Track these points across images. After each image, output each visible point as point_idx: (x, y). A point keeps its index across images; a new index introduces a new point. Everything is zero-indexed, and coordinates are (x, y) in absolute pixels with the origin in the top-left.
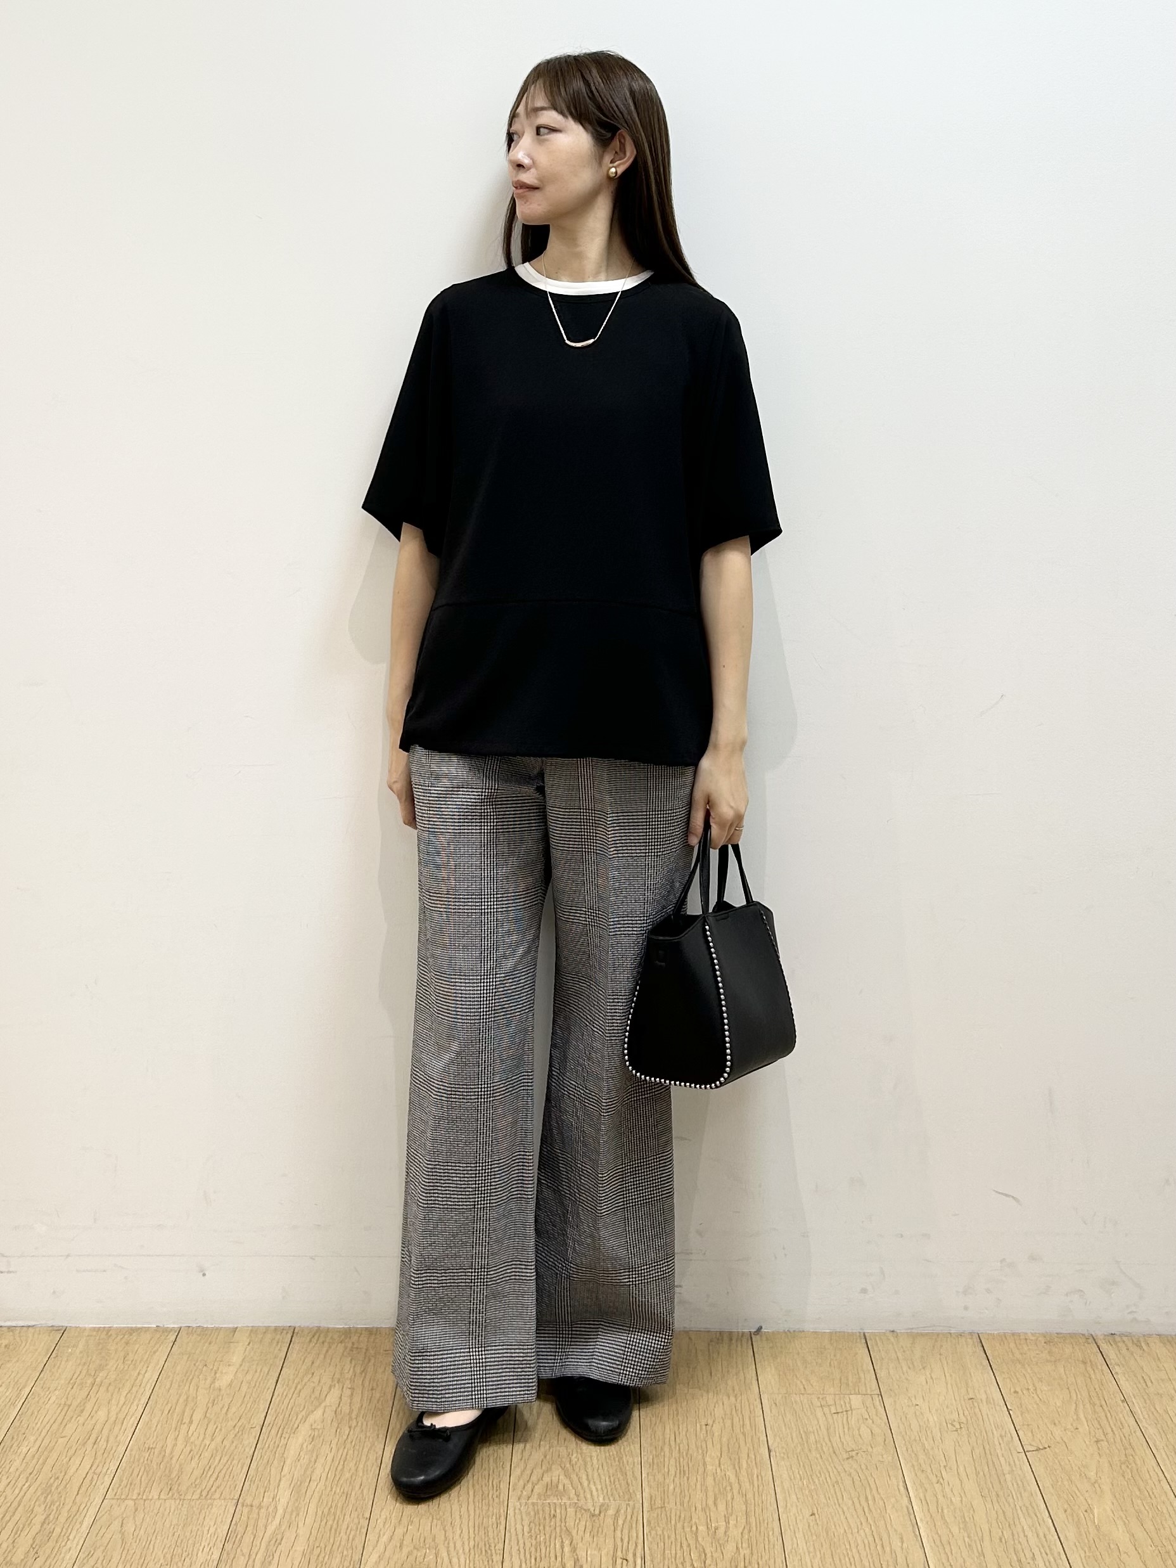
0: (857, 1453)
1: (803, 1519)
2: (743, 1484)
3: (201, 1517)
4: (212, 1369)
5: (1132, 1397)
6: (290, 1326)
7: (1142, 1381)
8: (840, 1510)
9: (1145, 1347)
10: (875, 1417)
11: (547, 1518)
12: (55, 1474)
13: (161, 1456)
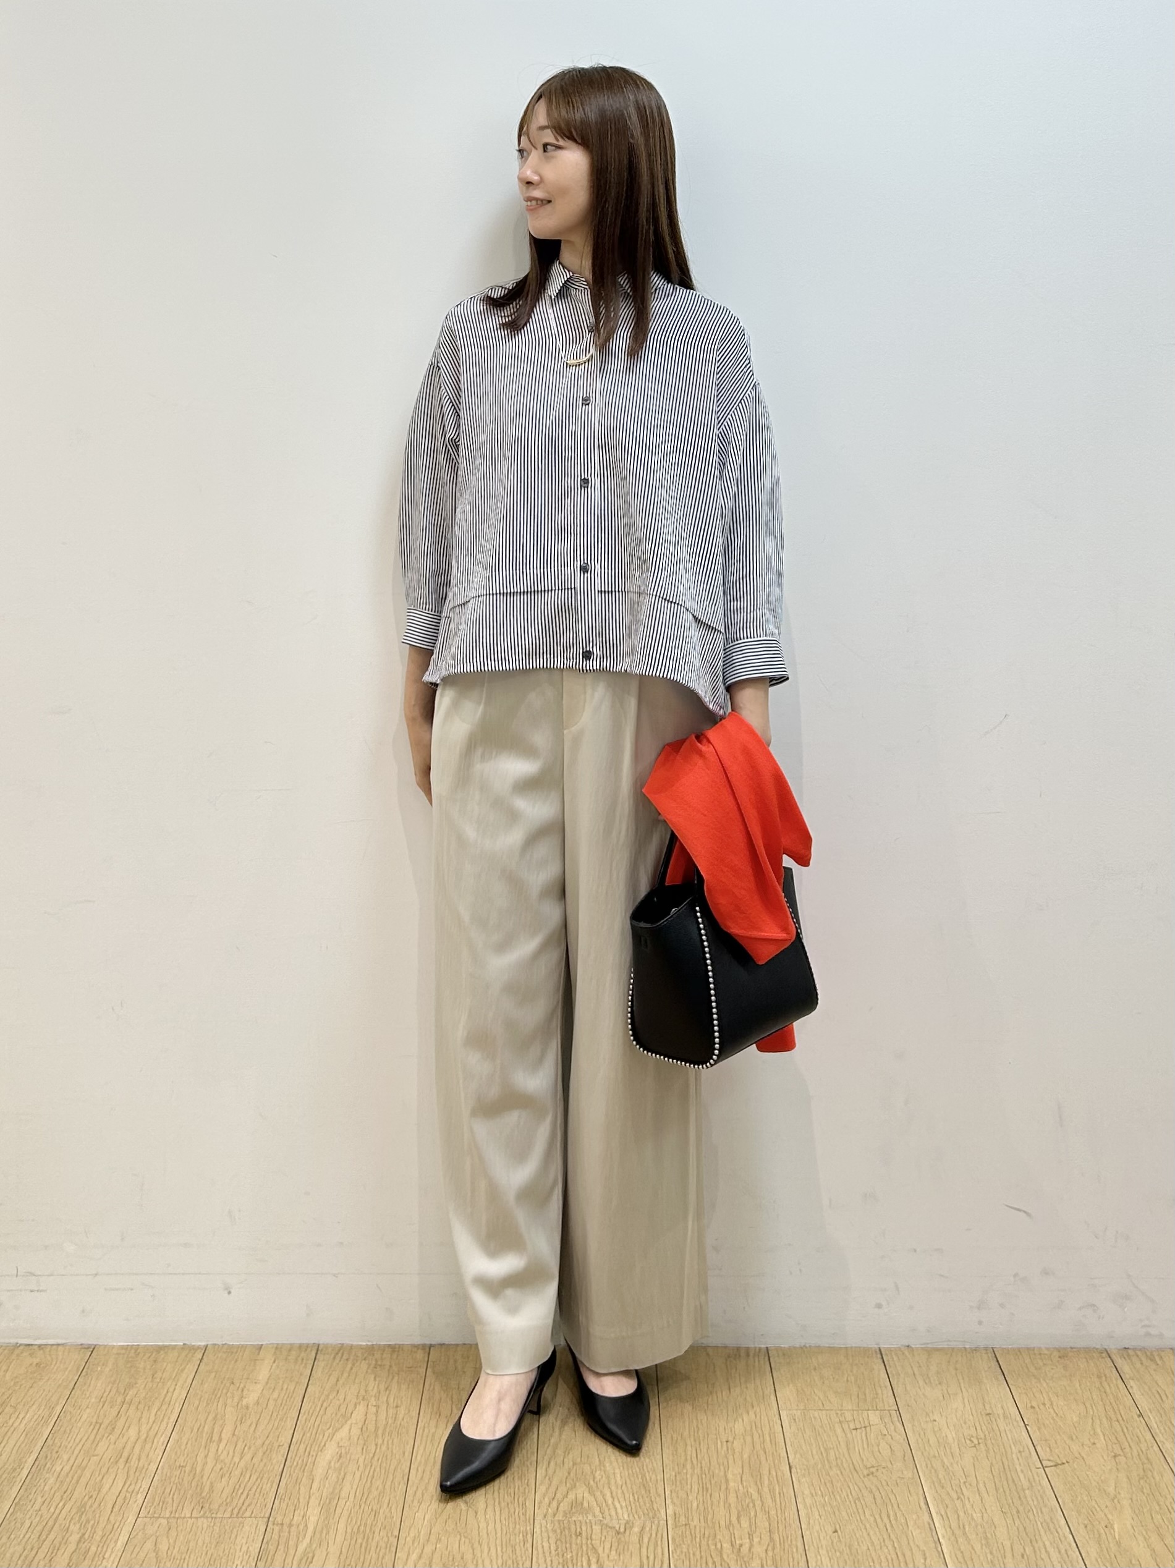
0: (877, 1470)
1: (827, 1535)
2: (765, 1501)
3: (233, 1536)
4: (239, 1388)
5: (1148, 1411)
6: (314, 1344)
7: (1157, 1396)
8: (863, 1527)
9: (1159, 1362)
10: (894, 1434)
11: (573, 1536)
12: (89, 1492)
13: (192, 1475)
